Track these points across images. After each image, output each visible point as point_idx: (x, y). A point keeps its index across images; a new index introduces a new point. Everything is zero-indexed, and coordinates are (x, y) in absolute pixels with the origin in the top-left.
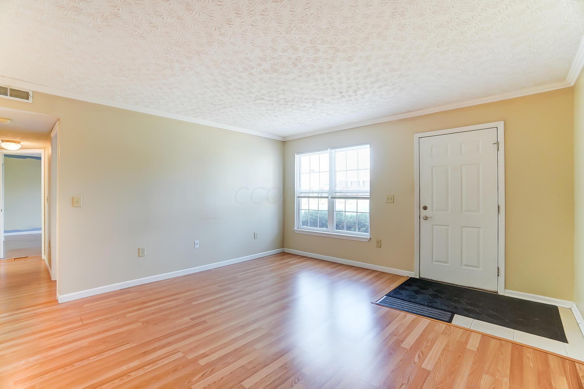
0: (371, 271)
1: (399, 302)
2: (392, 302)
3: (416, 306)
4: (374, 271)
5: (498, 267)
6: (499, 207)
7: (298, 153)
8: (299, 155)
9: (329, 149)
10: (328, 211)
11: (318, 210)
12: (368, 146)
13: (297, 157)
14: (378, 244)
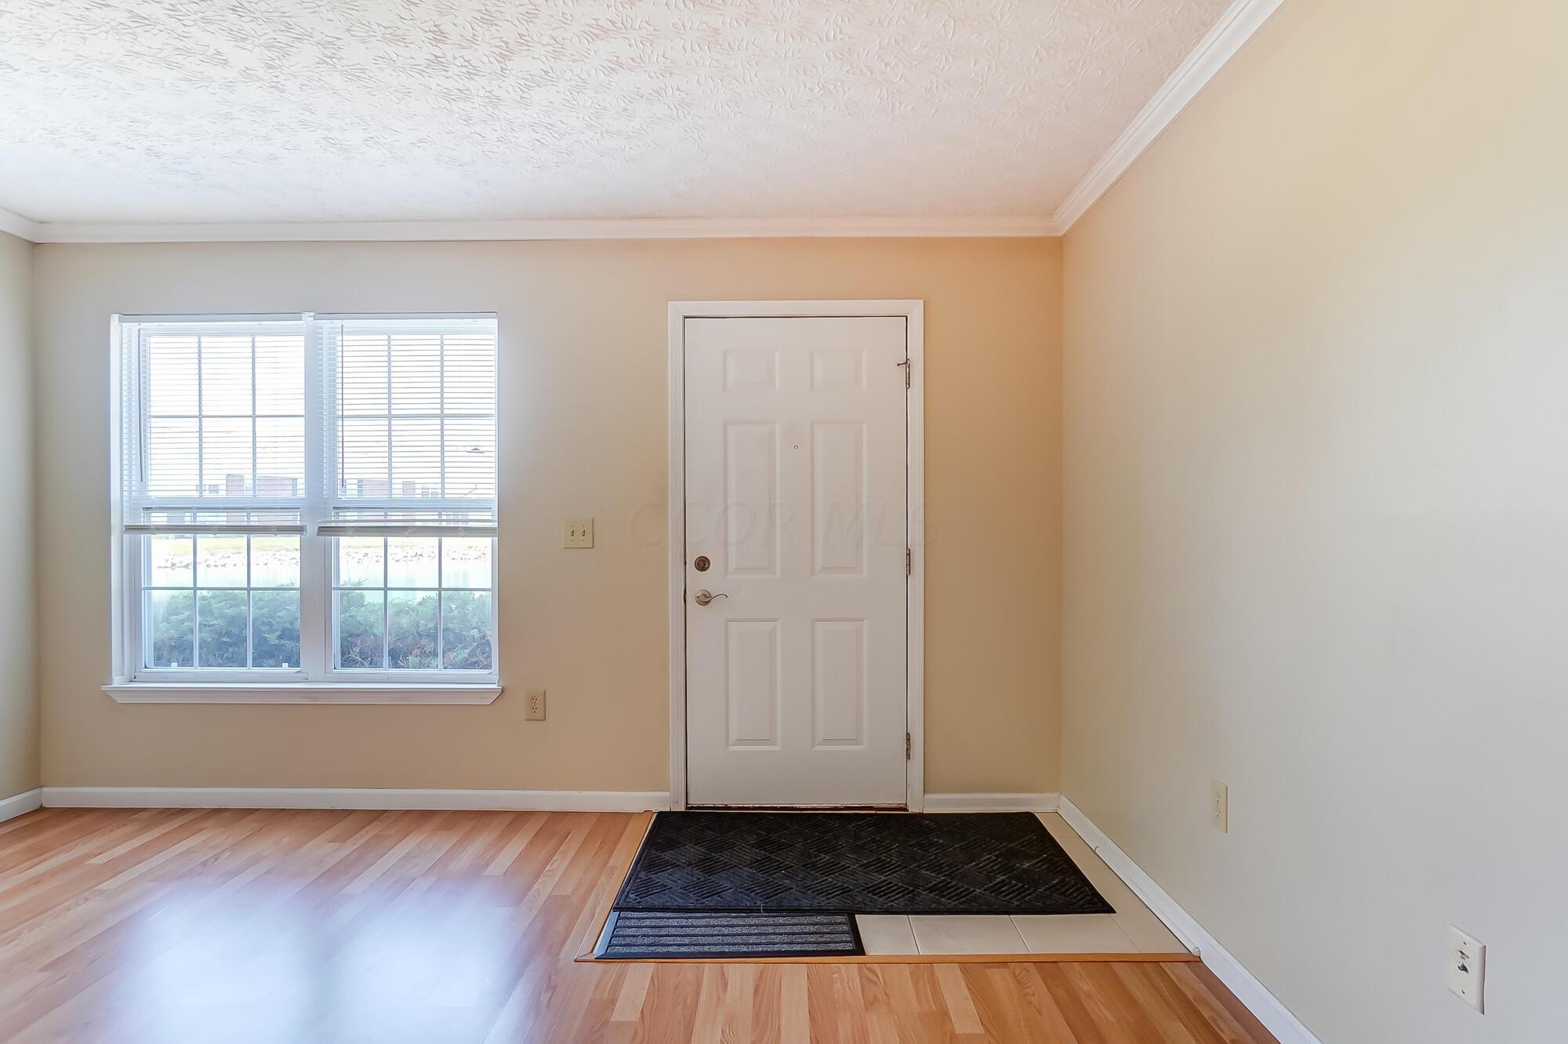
0: (508, 819)
1: (671, 922)
2: (650, 931)
3: (735, 921)
4: (520, 817)
5: (908, 734)
6: (909, 554)
7: (127, 316)
8: (135, 326)
9: (308, 319)
10: (301, 589)
11: (249, 589)
12: (492, 324)
13: (122, 334)
14: (533, 709)
